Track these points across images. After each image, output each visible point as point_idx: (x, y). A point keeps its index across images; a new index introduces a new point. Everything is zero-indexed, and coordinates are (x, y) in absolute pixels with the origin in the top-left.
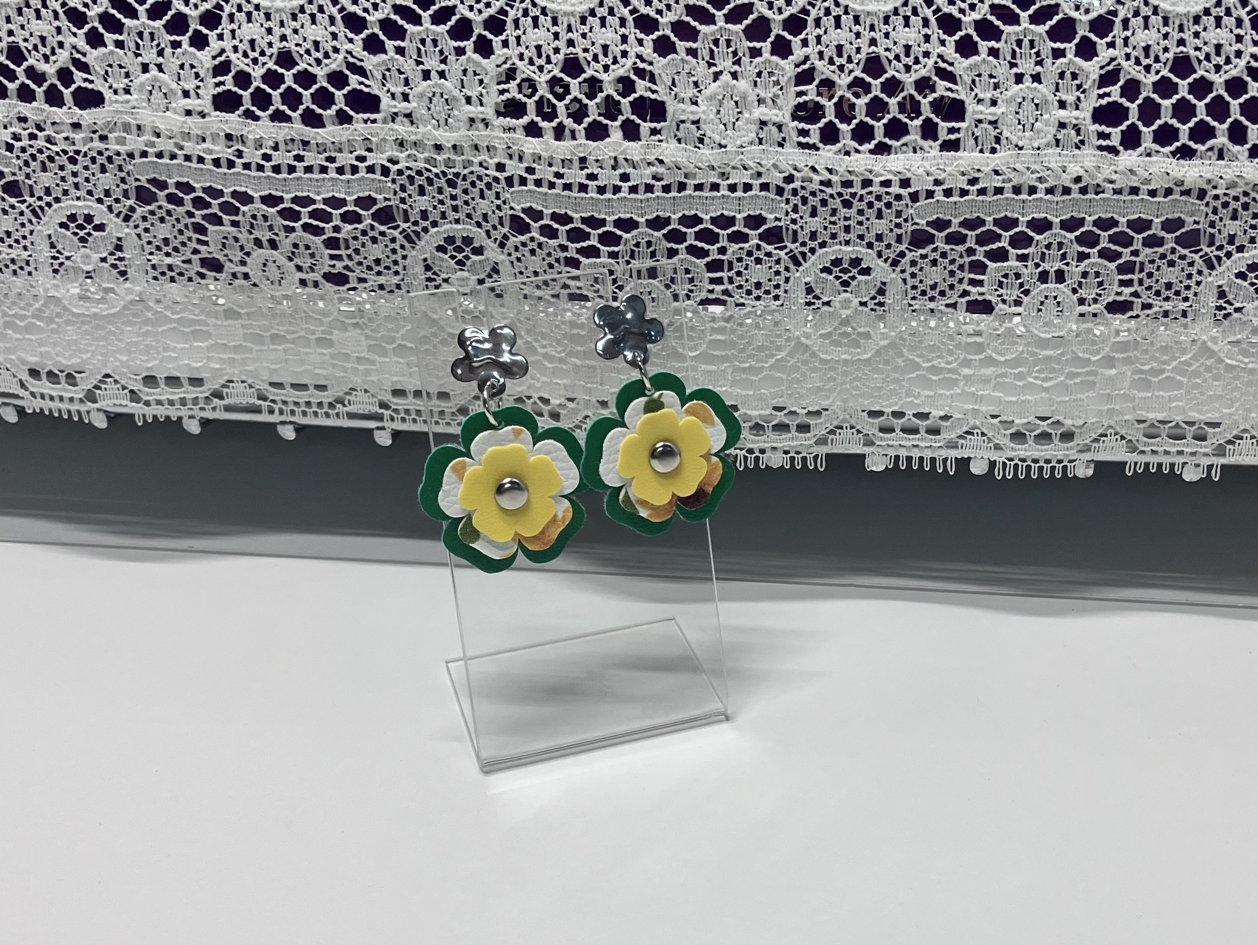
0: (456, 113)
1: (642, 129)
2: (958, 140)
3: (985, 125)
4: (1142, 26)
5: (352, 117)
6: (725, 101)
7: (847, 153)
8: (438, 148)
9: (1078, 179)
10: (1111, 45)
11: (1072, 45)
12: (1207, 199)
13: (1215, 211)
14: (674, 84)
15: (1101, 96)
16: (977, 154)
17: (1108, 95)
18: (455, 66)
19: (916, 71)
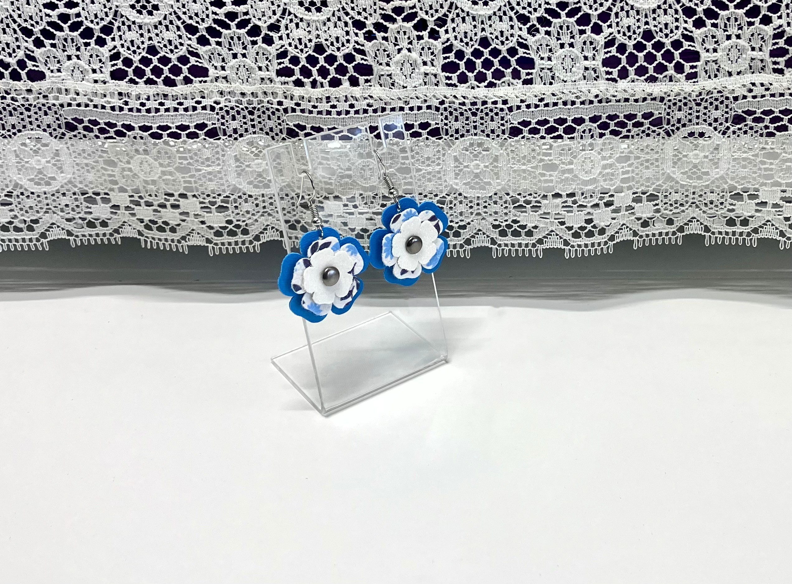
0: (253, 75)
1: (360, 80)
2: (532, 79)
3: (546, 71)
4: (626, 16)
5: (192, 80)
6: (405, 64)
7: (473, 88)
8: (243, 94)
9: (597, 96)
10: (610, 26)
11: (589, 27)
12: (665, 102)
13: (669, 107)
14: (376, 55)
15: (606, 53)
16: (542, 85)
17: (610, 52)
18: (251, 51)
19: (507, 44)
